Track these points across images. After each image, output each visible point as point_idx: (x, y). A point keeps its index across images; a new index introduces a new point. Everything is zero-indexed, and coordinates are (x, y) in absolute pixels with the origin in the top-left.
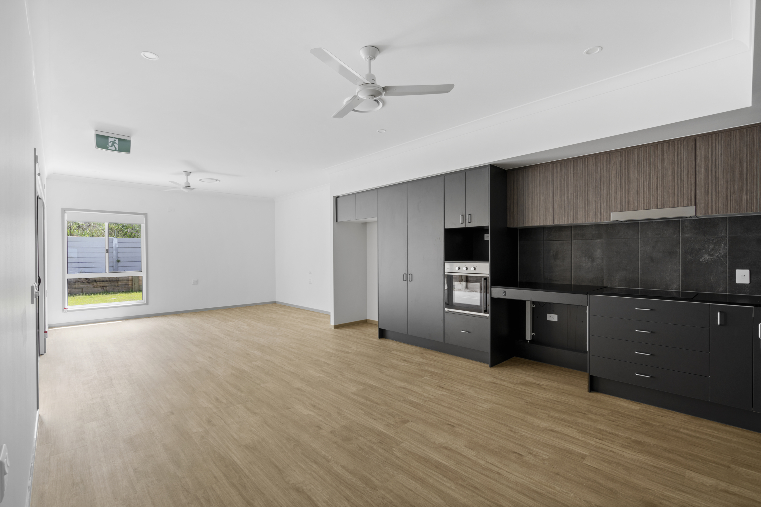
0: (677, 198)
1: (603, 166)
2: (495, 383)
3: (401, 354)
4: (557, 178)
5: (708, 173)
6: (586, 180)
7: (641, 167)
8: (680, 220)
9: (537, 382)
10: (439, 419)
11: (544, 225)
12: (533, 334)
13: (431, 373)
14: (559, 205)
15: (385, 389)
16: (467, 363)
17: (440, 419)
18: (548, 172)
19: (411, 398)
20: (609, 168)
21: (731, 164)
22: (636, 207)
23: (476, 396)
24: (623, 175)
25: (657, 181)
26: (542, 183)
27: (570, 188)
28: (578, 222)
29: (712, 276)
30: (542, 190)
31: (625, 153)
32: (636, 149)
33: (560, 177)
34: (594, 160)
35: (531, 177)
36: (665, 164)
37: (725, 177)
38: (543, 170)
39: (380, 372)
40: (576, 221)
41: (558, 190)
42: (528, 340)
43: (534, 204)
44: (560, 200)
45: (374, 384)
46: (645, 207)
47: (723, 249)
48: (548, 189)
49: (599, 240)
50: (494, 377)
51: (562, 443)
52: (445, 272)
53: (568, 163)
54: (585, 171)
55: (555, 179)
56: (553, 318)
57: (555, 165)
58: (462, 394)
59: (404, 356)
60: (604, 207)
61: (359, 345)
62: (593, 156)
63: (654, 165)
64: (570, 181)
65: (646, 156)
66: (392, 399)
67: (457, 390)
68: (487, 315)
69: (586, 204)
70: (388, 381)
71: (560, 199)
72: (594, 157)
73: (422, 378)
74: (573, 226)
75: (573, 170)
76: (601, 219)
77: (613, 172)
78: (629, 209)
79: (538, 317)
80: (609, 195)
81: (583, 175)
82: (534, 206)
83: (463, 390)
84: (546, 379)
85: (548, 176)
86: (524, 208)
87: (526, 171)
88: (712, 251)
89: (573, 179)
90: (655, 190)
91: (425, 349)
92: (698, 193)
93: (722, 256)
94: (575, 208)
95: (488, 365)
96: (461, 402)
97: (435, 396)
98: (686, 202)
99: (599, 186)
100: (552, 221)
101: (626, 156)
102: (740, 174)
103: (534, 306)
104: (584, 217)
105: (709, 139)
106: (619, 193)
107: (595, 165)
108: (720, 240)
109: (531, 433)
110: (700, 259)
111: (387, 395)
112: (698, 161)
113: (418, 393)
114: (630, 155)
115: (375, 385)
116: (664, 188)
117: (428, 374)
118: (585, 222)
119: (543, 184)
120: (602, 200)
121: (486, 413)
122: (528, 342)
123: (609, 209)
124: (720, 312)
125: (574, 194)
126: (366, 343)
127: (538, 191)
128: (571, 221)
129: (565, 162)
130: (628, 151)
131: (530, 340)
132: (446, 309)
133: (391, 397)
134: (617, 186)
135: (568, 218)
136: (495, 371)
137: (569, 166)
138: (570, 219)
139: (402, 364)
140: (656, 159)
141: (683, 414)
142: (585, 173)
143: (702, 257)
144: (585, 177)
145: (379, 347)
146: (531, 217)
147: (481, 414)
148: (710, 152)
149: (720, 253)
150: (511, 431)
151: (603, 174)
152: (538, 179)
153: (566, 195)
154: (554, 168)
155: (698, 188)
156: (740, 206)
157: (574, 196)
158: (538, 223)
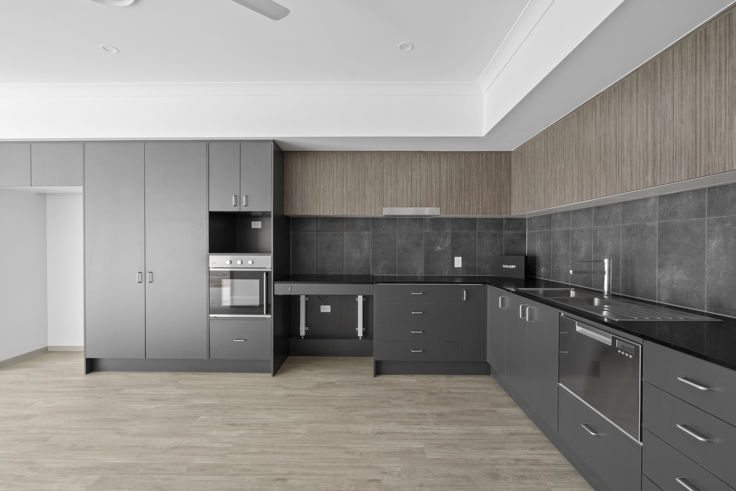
0: (429, 200)
1: (377, 164)
2: (291, 396)
3: (142, 391)
4: (337, 168)
5: (447, 183)
6: (363, 174)
7: (405, 170)
8: (423, 218)
9: (328, 380)
10: (259, 477)
11: (324, 215)
12: (307, 329)
13: (205, 407)
14: (339, 195)
15: (145, 462)
16: (244, 379)
17: (261, 477)
18: (328, 161)
19: (198, 461)
20: (382, 166)
21: (460, 178)
22: (402, 204)
23: (282, 420)
24: (392, 174)
25: (416, 184)
26: (322, 171)
27: (349, 180)
28: (356, 214)
29: (442, 262)
30: (322, 178)
31: (394, 156)
32: (402, 154)
33: (340, 168)
34: (370, 157)
35: (311, 164)
36: (422, 171)
37: (457, 187)
38: (323, 158)
39: (119, 433)
40: (354, 213)
41: (338, 181)
42: (302, 336)
43: (314, 192)
44: (340, 191)
45: (117, 462)
46: (408, 205)
47: (448, 242)
48: (328, 178)
49: (366, 232)
50: (286, 388)
51: (398, 445)
52: (209, 268)
53: (347, 156)
54: (362, 166)
55: (335, 169)
56: (326, 309)
57: (335, 154)
58: (265, 425)
59: (148, 393)
60: (378, 202)
61: (49, 394)
62: (368, 152)
63: (414, 170)
64: (349, 173)
65: (409, 161)
66: (166, 476)
67: (255, 421)
68: (269, 316)
69: (363, 197)
70: (142, 446)
71: (340, 189)
72: (370, 154)
73: (197, 420)
74: (345, 218)
75: (352, 163)
76: (375, 213)
77: (385, 170)
78: (397, 206)
79: (311, 310)
80: (382, 191)
81: (360, 170)
82: (314, 194)
83: (262, 419)
84: (333, 374)
85: (328, 165)
86: (304, 195)
87: (306, 156)
88: (442, 243)
89: (351, 172)
90: (415, 191)
91: (175, 373)
92: (441, 197)
93: (447, 247)
94: (353, 200)
95: (270, 375)
96: (271, 438)
97: (233, 443)
98: (434, 204)
99: (374, 182)
100: (332, 212)
101: (395, 159)
102: (465, 186)
103: (308, 299)
104: (361, 210)
105: (448, 156)
106: (389, 190)
107: (370, 161)
108: (447, 235)
109: (366, 446)
110: (435, 249)
111: (153, 472)
112: (442, 172)
113: (204, 447)
114: (398, 157)
115: (120, 462)
116: (421, 190)
117: (202, 410)
118: (362, 214)
119: (323, 173)
120: (376, 195)
121: (308, 440)
122: (303, 337)
123: (382, 204)
124: (465, 290)
125: (353, 186)
126: (61, 388)
127: (318, 179)
128: (349, 213)
129: (345, 154)
130: (396, 154)
131: (304, 335)
132: (211, 316)
133: (163, 474)
134: (388, 184)
135: (347, 210)
136: (280, 379)
137: (348, 159)
138: (348, 210)
139: (152, 406)
140: (416, 165)
141: (441, 375)
142: (362, 167)
143: (436, 248)
144: (362, 171)
145: (94, 389)
146: (311, 206)
147: (304, 443)
148: (448, 167)
149: (446, 245)
150: (348, 452)
151: (377, 172)
152: (318, 166)
153: (345, 187)
154: (334, 158)
155: (442, 194)
156: (464, 210)
157: (353, 189)
158: (318, 212)
